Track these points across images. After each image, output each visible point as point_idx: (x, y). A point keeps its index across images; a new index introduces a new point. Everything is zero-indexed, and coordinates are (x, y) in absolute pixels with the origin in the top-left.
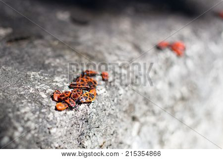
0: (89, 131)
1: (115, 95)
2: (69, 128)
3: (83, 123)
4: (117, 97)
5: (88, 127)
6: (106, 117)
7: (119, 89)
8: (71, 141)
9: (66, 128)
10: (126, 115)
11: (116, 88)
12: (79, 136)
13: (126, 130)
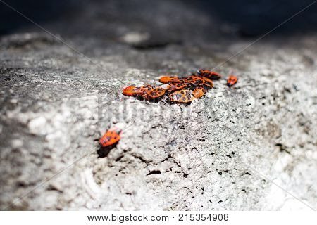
0: (185, 142)
1: (240, 104)
2: (147, 129)
3: (174, 128)
4: (242, 106)
5: (184, 136)
6: (218, 129)
7: (247, 98)
8: (152, 147)
9: (142, 127)
10: (261, 137)
11: (243, 95)
12: (168, 144)
13: (260, 156)
